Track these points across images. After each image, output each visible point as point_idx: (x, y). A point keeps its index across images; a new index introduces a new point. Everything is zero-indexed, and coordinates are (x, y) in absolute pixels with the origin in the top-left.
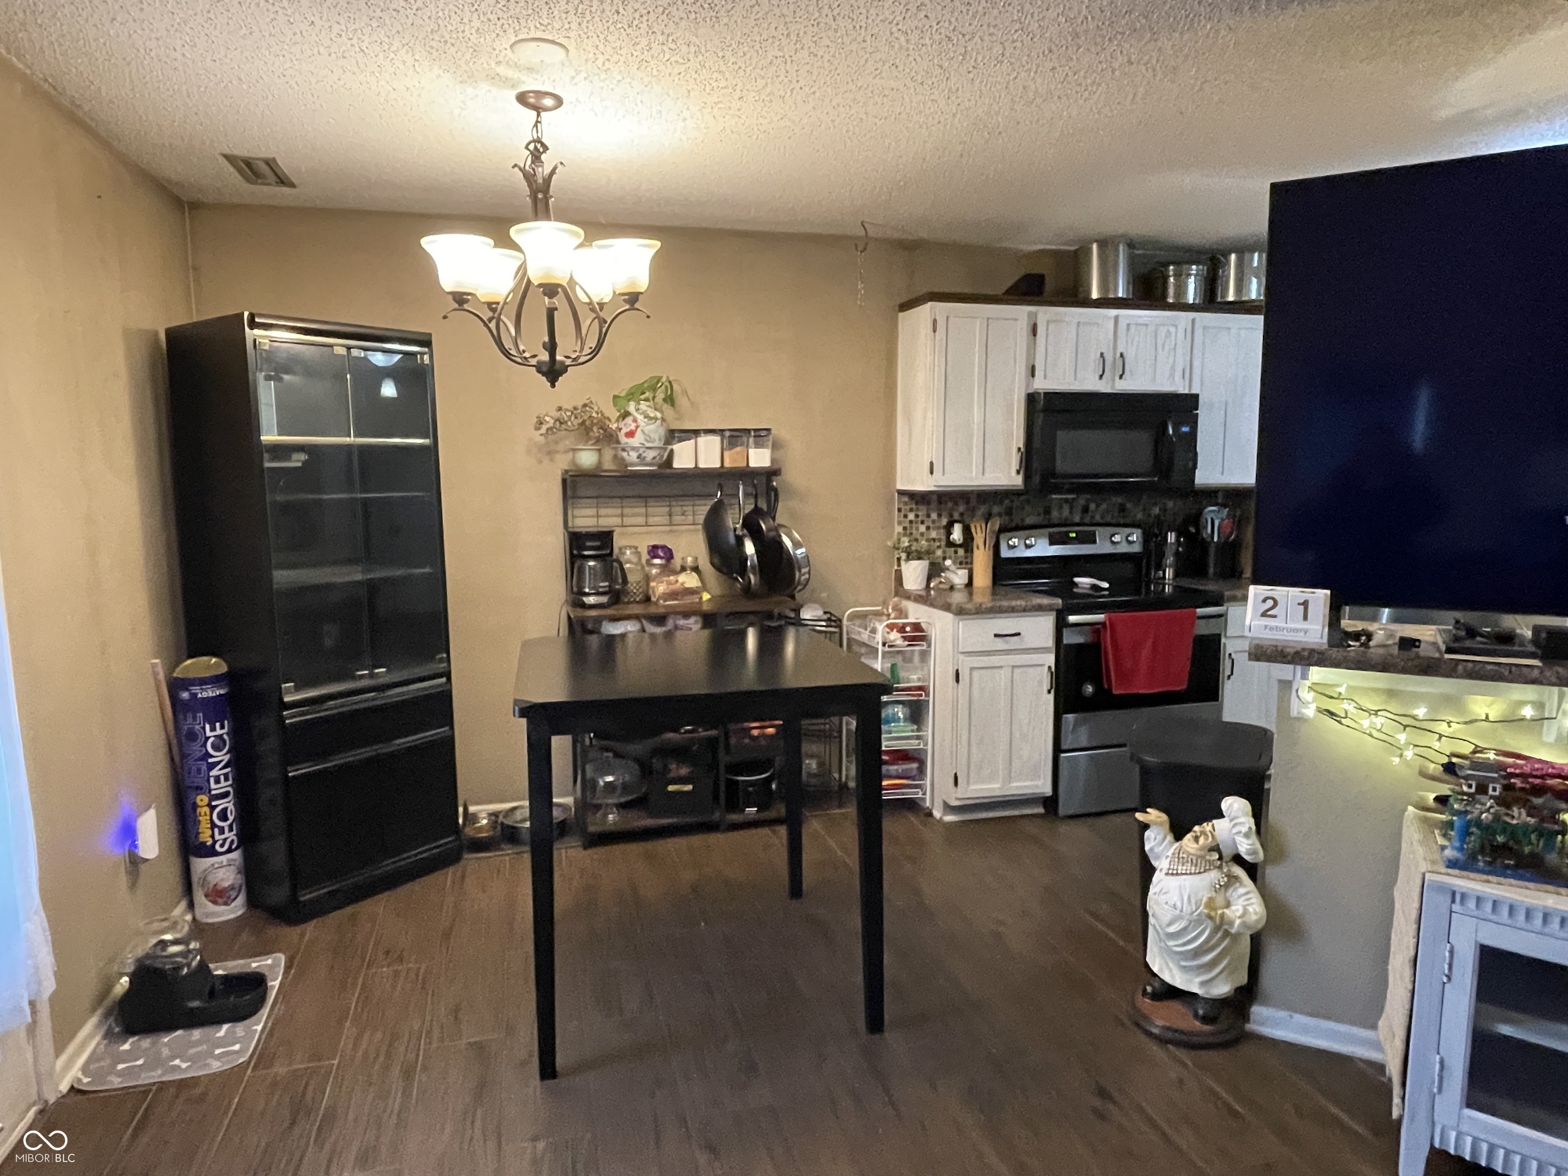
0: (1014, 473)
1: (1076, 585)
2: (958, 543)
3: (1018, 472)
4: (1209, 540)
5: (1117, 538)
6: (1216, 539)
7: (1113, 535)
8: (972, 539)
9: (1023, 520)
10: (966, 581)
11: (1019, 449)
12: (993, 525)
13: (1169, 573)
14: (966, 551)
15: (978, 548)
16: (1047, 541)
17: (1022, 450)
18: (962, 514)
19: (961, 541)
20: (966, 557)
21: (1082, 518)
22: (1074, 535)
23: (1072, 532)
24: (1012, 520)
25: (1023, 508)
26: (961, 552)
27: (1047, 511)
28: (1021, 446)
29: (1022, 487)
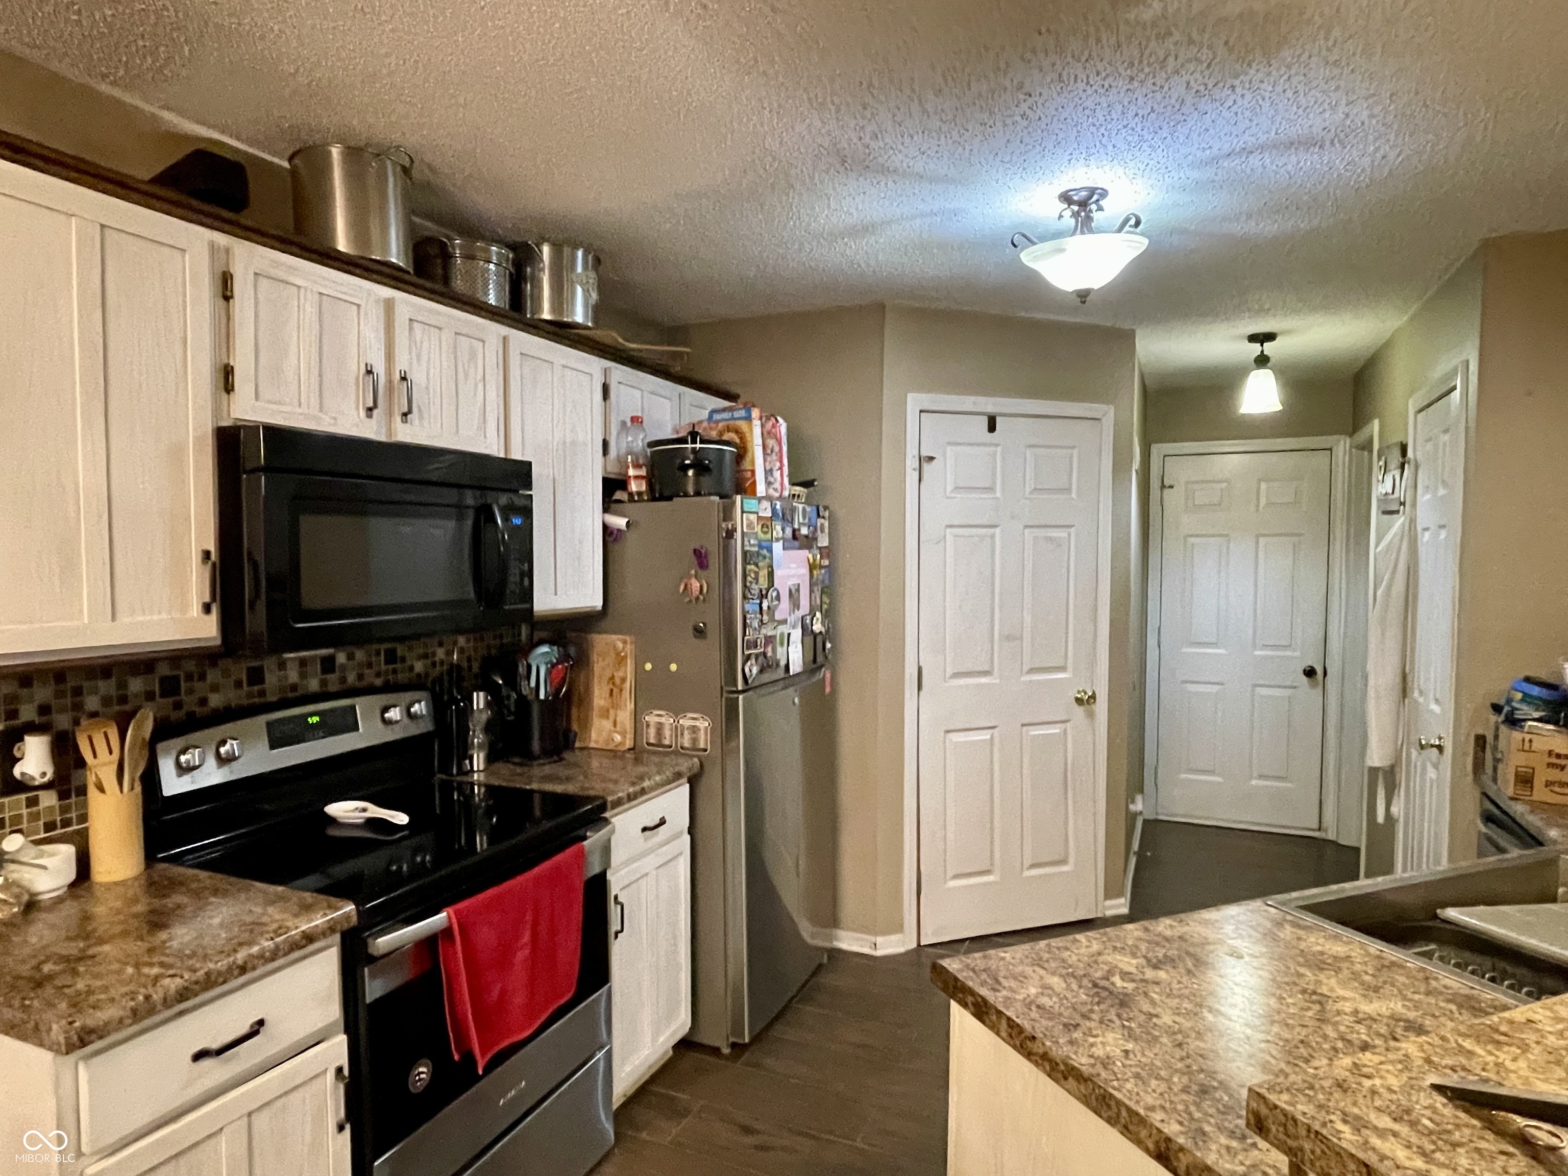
0: (195, 610)
1: (332, 821)
2: (39, 781)
3: (207, 609)
4: (531, 697)
5: (394, 714)
6: (542, 696)
7: (386, 709)
8: (81, 763)
9: (203, 701)
10: (72, 876)
11: (207, 555)
12: (138, 728)
13: (478, 760)
14: (63, 795)
15: (101, 789)
16: (264, 743)
17: (213, 557)
18: (44, 710)
19: (49, 776)
20: (64, 810)
21: (323, 683)
22: (315, 719)
23: (312, 715)
24: (178, 706)
25: (202, 677)
26: (48, 799)
27: (256, 676)
28: (212, 547)
29: (218, 642)
